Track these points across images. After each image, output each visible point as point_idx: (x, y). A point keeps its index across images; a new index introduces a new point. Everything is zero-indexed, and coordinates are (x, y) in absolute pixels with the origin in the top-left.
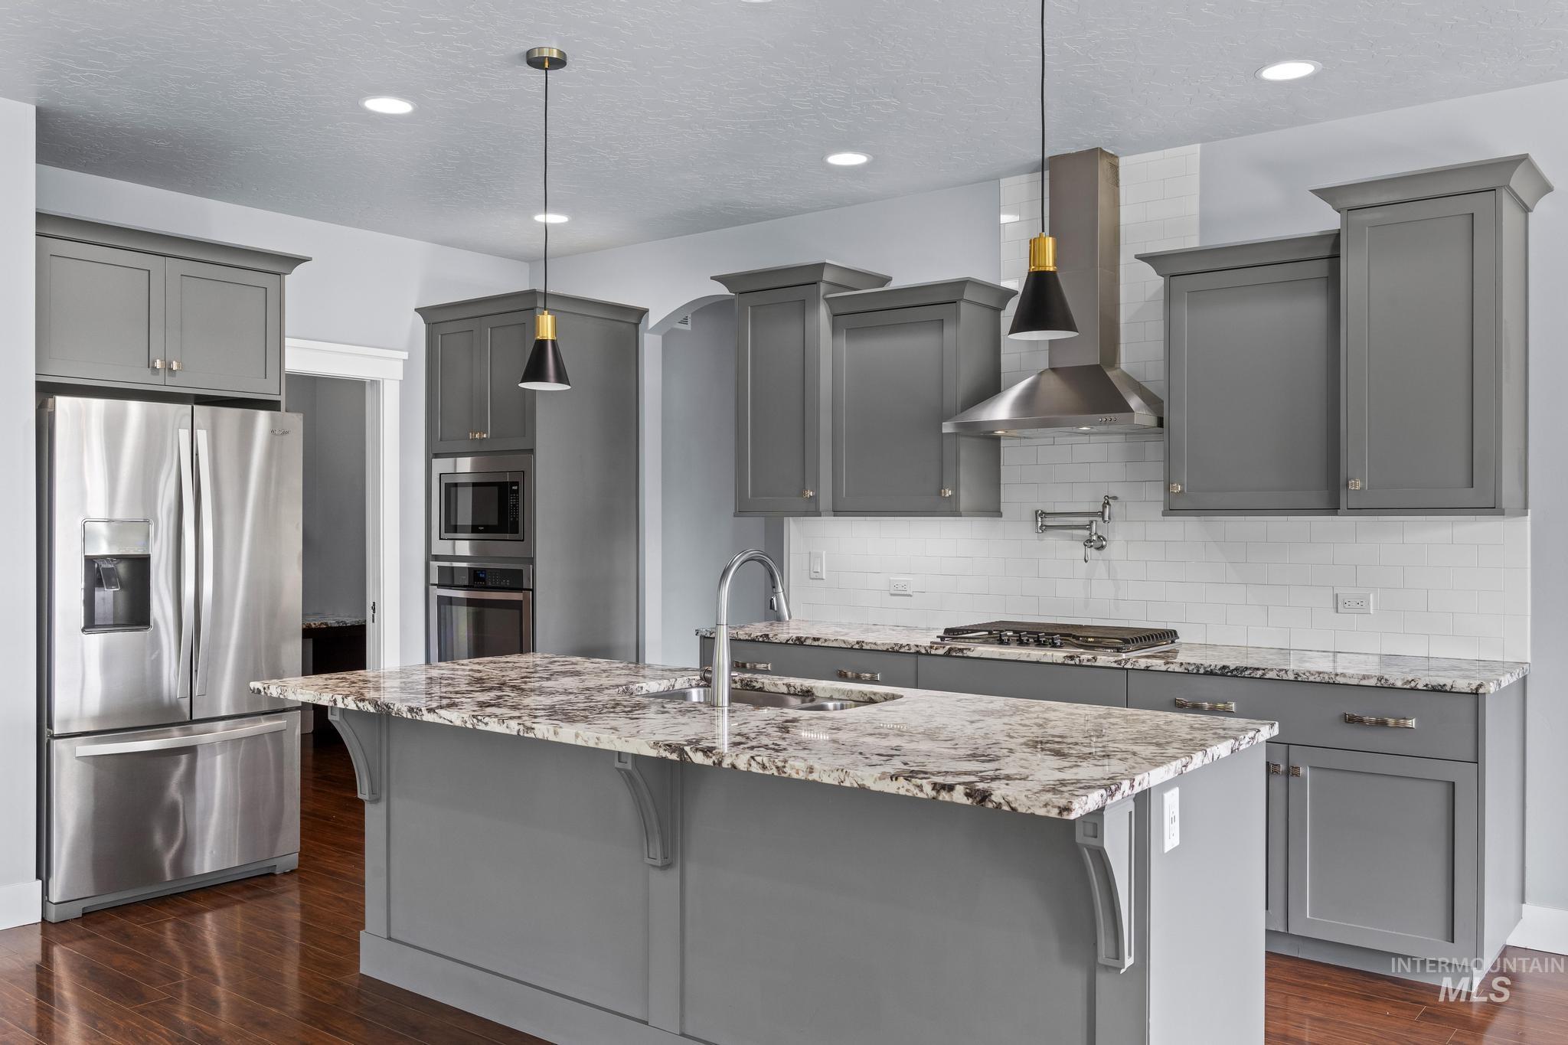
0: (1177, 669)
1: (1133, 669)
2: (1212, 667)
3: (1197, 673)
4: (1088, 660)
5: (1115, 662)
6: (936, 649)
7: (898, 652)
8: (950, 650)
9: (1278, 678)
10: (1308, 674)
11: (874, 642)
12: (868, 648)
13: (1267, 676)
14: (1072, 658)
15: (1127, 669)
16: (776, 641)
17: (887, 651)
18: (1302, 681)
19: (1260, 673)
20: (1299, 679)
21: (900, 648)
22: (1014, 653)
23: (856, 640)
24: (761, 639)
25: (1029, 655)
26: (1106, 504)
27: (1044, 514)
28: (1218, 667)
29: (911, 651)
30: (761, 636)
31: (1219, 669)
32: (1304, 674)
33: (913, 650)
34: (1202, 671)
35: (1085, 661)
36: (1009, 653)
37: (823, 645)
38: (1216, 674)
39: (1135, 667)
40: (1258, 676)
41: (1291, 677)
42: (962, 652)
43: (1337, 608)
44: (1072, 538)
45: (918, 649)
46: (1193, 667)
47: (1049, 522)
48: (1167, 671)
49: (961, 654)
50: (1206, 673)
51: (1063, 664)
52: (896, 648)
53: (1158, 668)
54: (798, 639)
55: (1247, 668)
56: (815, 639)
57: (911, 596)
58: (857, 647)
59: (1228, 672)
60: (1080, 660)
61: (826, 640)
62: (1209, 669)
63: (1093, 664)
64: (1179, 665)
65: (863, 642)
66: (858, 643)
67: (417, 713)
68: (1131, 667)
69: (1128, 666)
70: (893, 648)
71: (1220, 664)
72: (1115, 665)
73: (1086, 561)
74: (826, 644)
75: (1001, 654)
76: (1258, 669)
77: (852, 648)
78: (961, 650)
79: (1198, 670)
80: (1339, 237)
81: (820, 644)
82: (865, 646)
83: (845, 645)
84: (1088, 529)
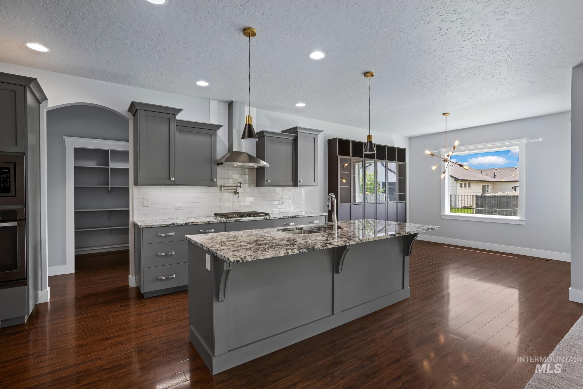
7: (220, 223)
8: (236, 220)
11: (213, 221)
12: (211, 223)
14: (265, 218)
17: (217, 223)
25: (255, 219)
27: (223, 186)
30: (171, 224)
33: (225, 222)
41: (303, 216)
44: (229, 192)
46: (287, 217)
48: (283, 218)
51: (263, 220)
52: (220, 222)
54: (186, 223)
55: (296, 216)
56: (192, 223)
58: (207, 223)
59: (293, 217)
61: (196, 223)
62: (290, 217)
66: (208, 222)
69: (276, 218)
70: (219, 222)
72: (274, 218)
73: (239, 197)
75: (249, 219)
77: (206, 224)
78: (239, 220)
80: (297, 136)
81: (194, 224)
82: (210, 223)
83: (203, 223)
84: (235, 190)
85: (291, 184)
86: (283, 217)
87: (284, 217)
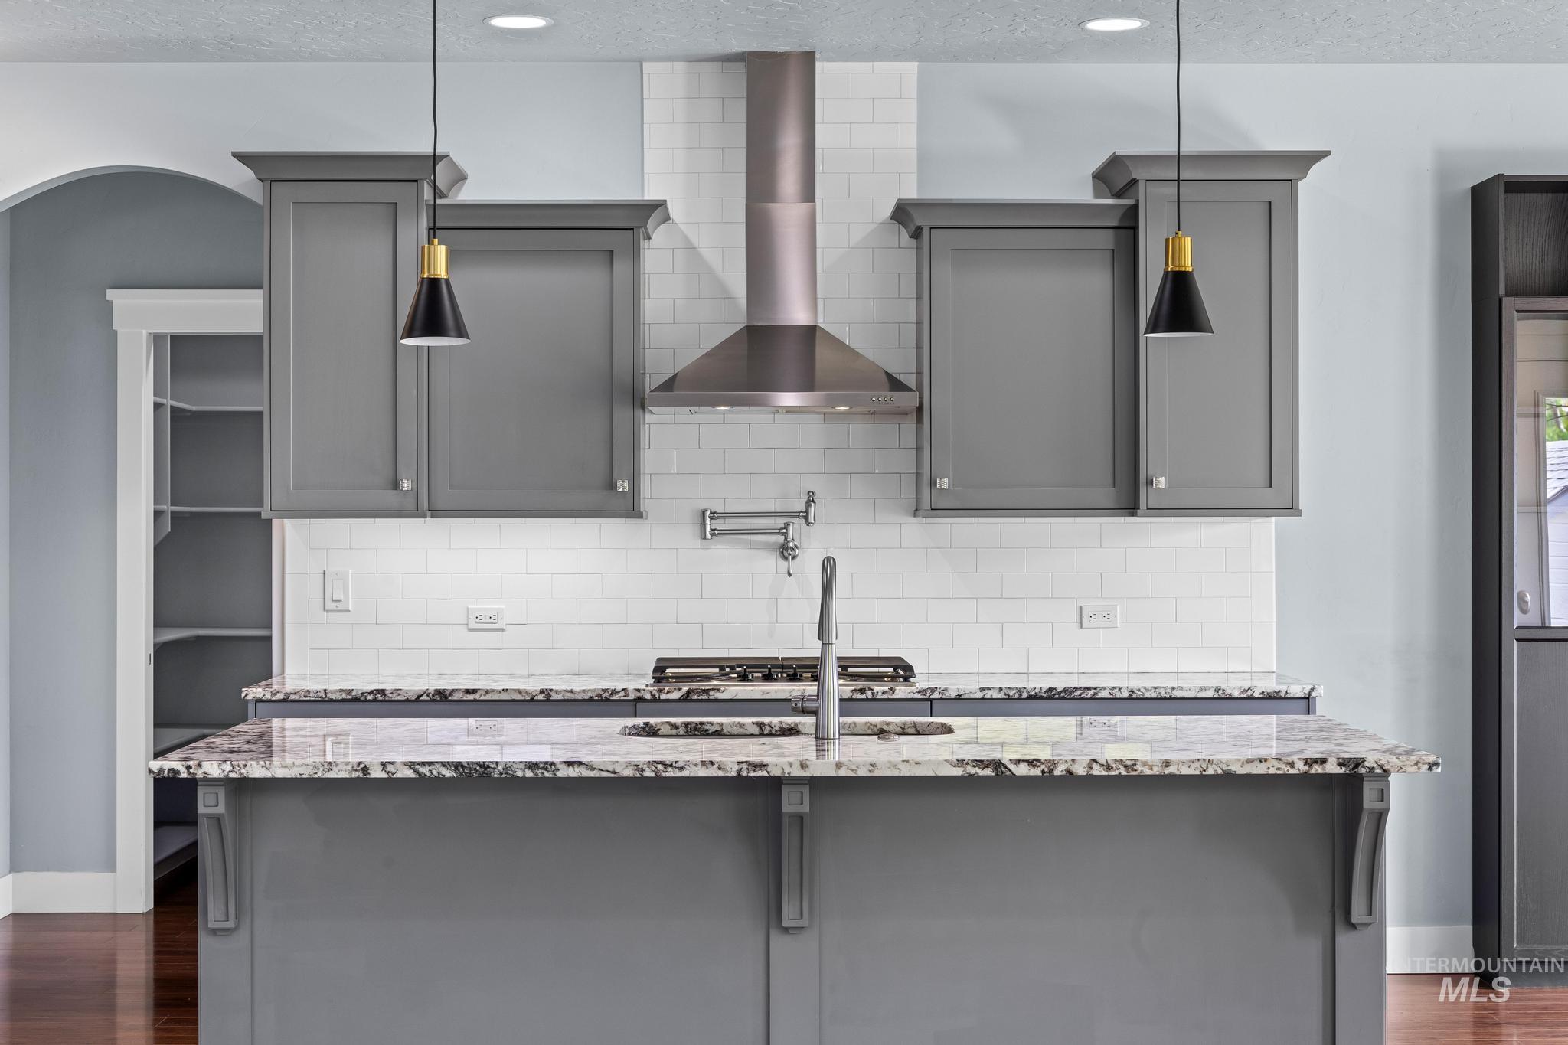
0: (996, 695)
1: (941, 699)
2: (1037, 691)
3: (1019, 699)
4: (884, 693)
5: (919, 692)
6: (668, 692)
7: (607, 700)
8: (689, 692)
9: (1111, 697)
10: (1143, 690)
11: (569, 689)
12: (560, 697)
13: (1100, 696)
14: (862, 691)
15: (931, 700)
16: (399, 698)
17: (591, 699)
18: (1137, 699)
19: (1091, 692)
20: (1134, 696)
21: (612, 694)
22: (784, 691)
23: (539, 688)
24: (370, 697)
26: (810, 501)
27: (714, 515)
28: (1044, 690)
29: (629, 698)
30: (371, 692)
31: (1045, 692)
32: (1139, 690)
33: (632, 696)
34: (1025, 695)
35: (880, 693)
36: (776, 691)
37: (483, 698)
38: (1042, 698)
39: (944, 697)
40: (1089, 696)
41: (1126, 695)
42: (708, 694)
43: (1081, 623)
44: (751, 546)
45: (639, 694)
46: (1014, 692)
47: (720, 525)
48: (983, 699)
49: (705, 697)
50: (1030, 698)
52: (606, 695)
53: (972, 696)
54: (439, 692)
55: (1076, 689)
56: (468, 691)
57: (503, 630)
58: (541, 697)
59: (1055, 694)
60: (873, 694)
61: (487, 692)
62: (1033, 693)
63: (890, 697)
64: (997, 691)
65: (551, 690)
66: (542, 692)
67: (546, 769)
68: (939, 697)
69: (936, 696)
71: (1046, 686)
72: (919, 696)
73: (790, 575)
74: (488, 697)
75: (764, 693)
76: (1089, 689)
77: (532, 700)
78: (706, 692)
79: (1021, 695)
80: (1135, 208)
81: (477, 696)
82: (554, 696)
83: (520, 697)
84: (782, 534)
85: (1105, 495)
86: (982, 689)
87: (989, 694)
